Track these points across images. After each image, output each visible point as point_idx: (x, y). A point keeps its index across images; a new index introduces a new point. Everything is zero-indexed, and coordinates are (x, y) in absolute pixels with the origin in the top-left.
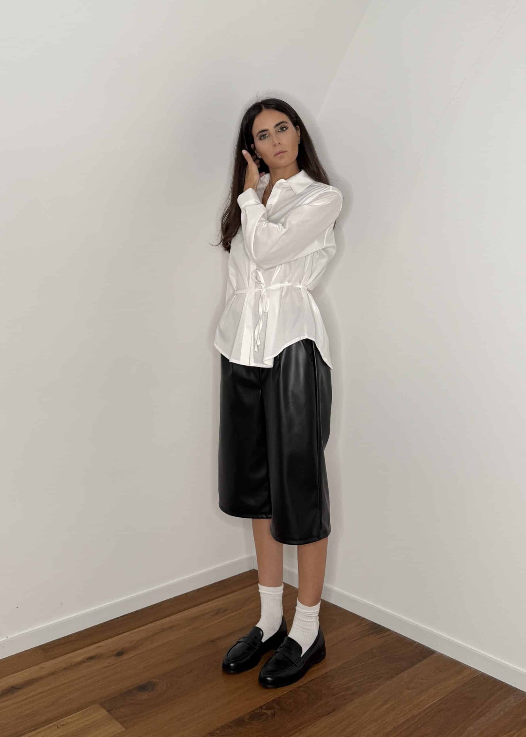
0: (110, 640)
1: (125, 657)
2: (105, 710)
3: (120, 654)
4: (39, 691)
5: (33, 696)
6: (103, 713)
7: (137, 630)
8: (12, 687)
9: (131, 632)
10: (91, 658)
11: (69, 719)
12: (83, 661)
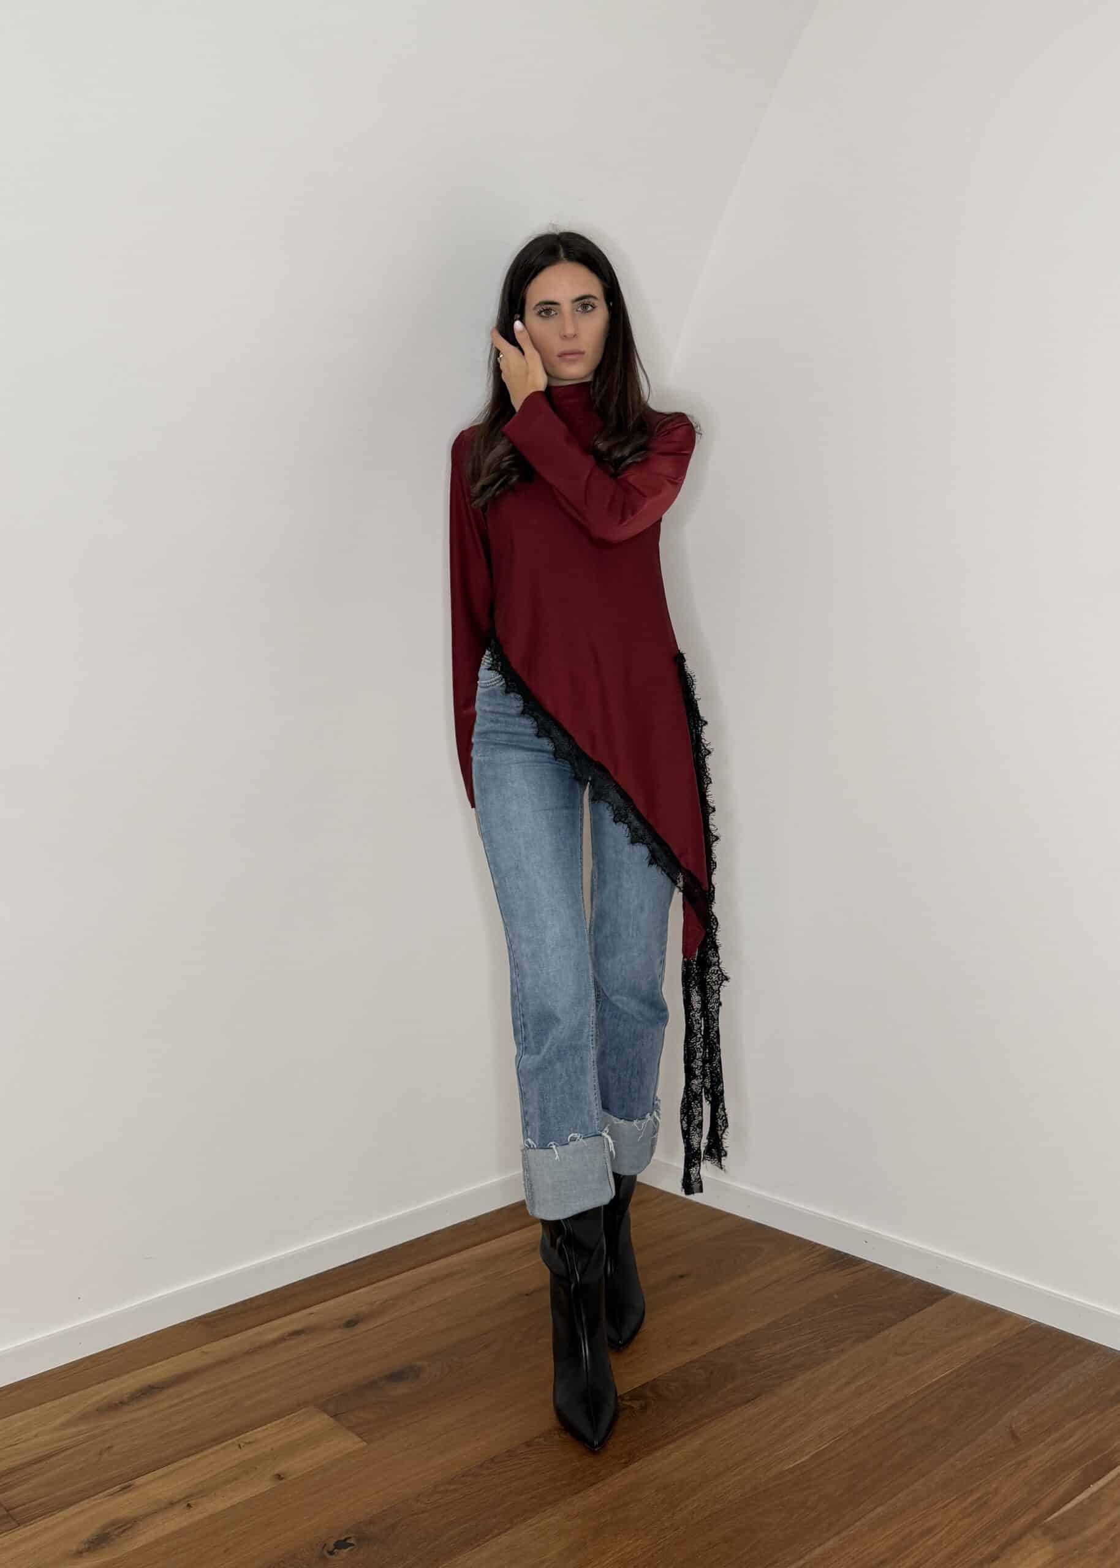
0: (332, 1302)
1: (361, 1328)
2: (326, 1416)
3: (351, 1324)
4: (201, 1390)
5: (190, 1399)
6: (322, 1421)
7: (383, 1282)
8: (149, 1386)
9: (372, 1286)
10: (297, 1333)
11: (259, 1432)
12: (281, 1339)
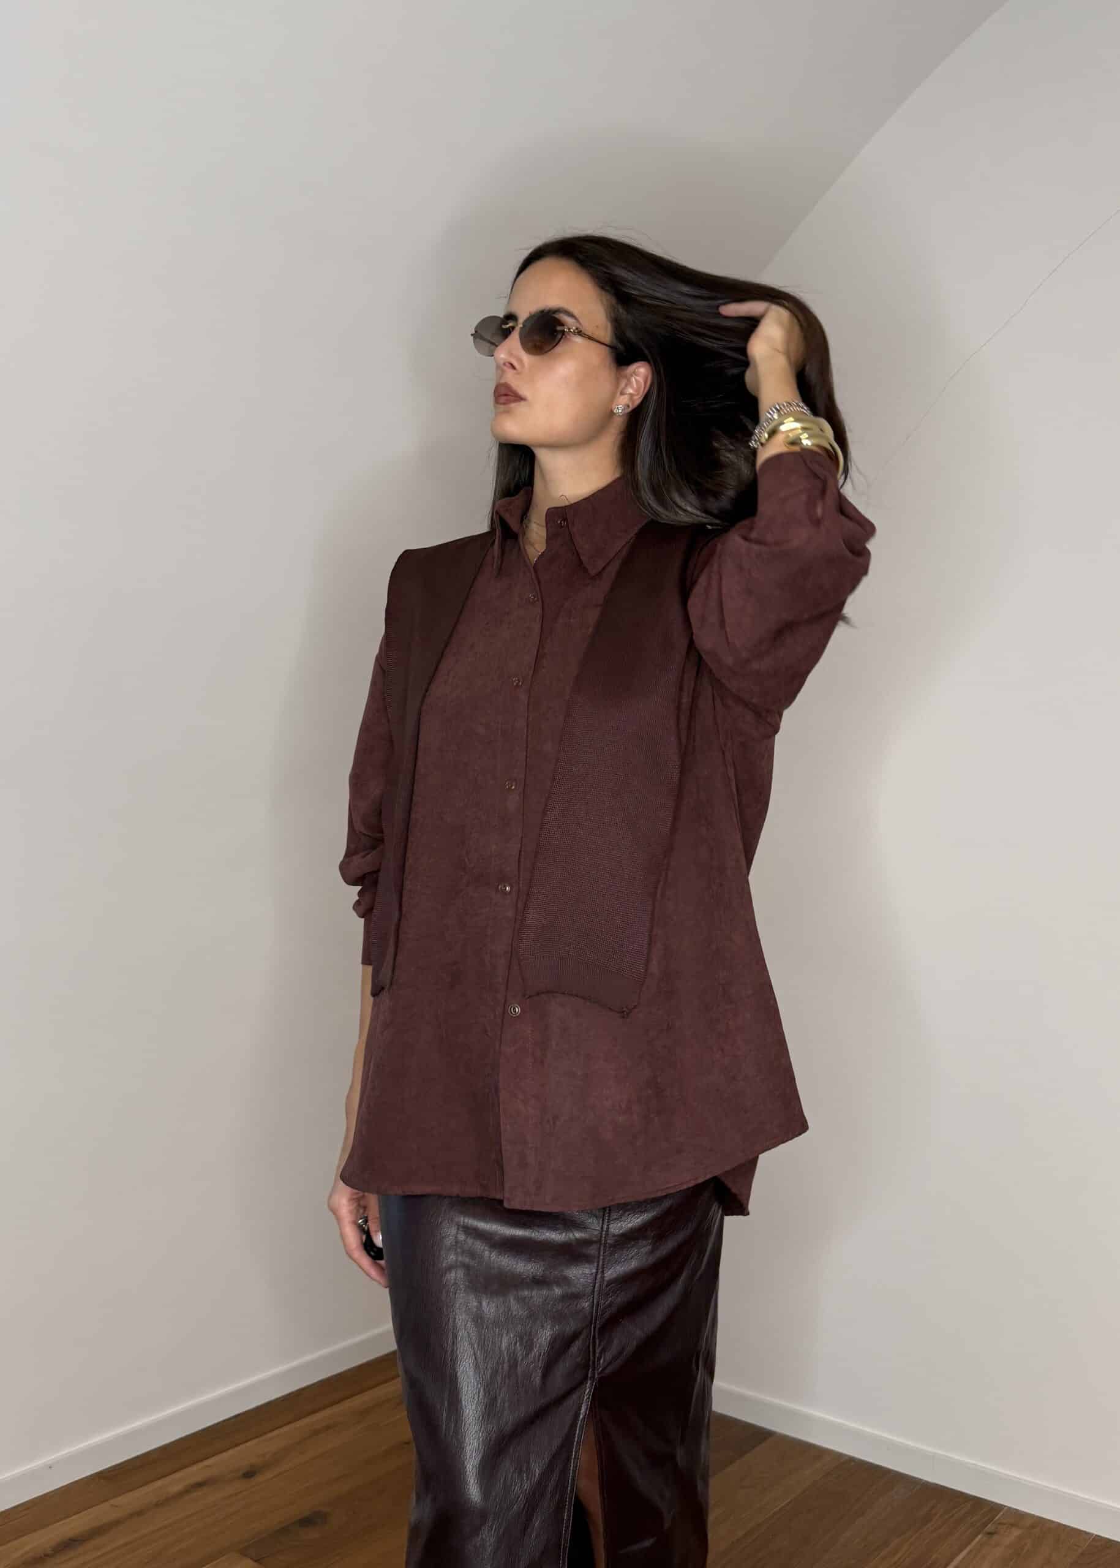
0: (225, 1455)
1: (259, 1478)
2: (249, 1560)
3: (249, 1474)
4: (121, 1542)
5: (113, 1551)
7: (270, 1435)
8: (69, 1539)
9: (261, 1439)
10: (199, 1485)
12: (187, 1491)
